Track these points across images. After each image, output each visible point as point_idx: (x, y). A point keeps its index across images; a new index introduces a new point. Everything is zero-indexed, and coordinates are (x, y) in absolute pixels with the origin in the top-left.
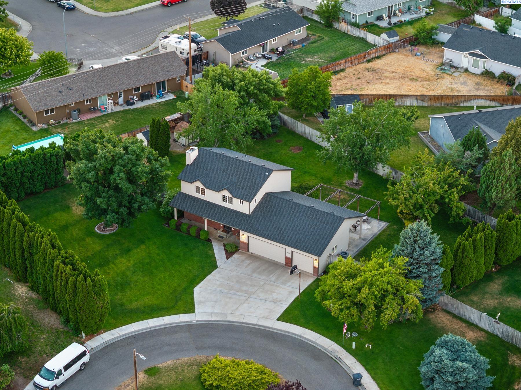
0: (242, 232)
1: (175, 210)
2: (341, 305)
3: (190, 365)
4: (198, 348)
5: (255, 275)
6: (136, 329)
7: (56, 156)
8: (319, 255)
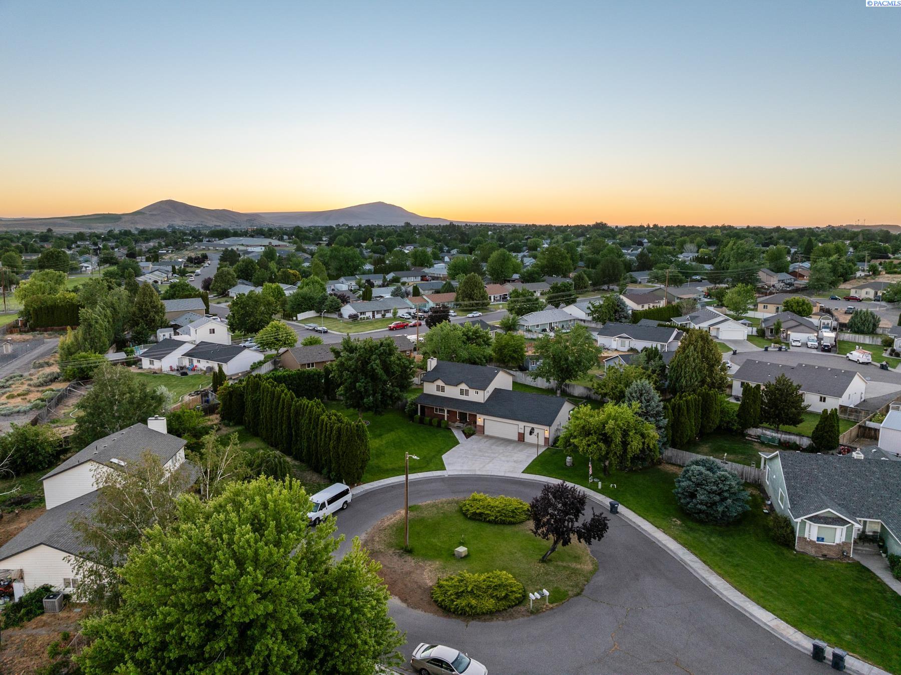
0: (478, 416)
1: (419, 406)
2: (589, 441)
3: (449, 503)
4: (454, 492)
5: (493, 447)
6: (393, 481)
7: (318, 375)
8: (550, 425)
